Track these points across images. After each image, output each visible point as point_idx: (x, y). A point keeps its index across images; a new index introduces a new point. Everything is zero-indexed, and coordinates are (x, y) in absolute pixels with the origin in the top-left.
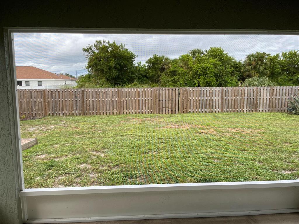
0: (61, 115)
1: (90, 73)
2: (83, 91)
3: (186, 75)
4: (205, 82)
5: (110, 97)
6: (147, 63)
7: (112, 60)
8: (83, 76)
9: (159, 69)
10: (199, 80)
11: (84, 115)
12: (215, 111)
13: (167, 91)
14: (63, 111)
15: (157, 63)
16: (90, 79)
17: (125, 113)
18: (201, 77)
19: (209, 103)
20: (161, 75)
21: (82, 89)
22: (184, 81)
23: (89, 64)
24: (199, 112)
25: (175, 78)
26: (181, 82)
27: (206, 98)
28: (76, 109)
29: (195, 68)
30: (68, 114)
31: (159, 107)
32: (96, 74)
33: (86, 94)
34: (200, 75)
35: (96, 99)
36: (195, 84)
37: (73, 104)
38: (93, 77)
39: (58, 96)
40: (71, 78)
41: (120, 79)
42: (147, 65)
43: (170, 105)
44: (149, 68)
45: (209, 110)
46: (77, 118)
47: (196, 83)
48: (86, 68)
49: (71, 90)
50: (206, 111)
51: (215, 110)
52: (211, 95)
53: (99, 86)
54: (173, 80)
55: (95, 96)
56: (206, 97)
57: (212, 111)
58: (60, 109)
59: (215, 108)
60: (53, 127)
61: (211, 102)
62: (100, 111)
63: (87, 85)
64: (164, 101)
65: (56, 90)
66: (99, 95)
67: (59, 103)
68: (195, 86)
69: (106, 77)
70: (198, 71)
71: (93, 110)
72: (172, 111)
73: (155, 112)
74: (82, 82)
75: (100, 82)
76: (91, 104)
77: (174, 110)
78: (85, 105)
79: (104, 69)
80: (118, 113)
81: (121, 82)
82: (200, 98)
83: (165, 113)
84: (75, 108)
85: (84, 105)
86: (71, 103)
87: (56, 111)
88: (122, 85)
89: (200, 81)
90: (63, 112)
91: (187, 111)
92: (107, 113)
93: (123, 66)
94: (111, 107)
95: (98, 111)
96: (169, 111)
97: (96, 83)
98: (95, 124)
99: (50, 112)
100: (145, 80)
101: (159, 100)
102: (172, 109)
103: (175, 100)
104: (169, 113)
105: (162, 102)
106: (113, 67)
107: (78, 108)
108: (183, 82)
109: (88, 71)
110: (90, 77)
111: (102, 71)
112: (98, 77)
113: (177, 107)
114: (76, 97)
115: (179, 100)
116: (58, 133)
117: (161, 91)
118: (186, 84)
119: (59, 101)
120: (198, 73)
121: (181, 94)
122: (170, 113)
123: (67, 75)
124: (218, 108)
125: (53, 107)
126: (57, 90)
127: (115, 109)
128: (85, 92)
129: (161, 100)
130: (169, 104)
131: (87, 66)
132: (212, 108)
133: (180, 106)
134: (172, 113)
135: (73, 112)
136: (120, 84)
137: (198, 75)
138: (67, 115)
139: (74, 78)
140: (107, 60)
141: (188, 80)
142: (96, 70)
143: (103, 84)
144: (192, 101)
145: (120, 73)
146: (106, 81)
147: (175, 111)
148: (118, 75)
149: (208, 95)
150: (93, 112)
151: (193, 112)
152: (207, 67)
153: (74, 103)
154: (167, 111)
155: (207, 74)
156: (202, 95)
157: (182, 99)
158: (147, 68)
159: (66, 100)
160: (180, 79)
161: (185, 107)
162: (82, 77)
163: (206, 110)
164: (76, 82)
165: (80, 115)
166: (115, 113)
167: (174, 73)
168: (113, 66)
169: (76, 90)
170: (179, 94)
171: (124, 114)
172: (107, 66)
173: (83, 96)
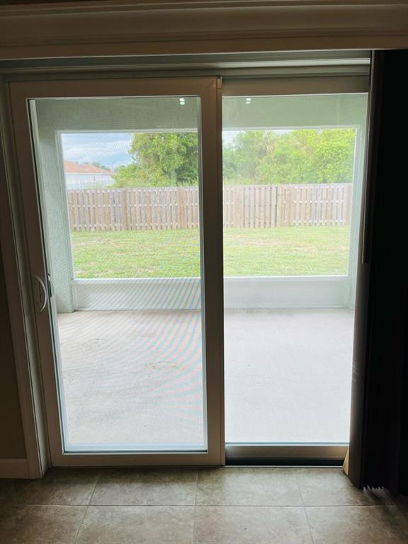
0: (93, 229)
1: (136, 162)
2: (125, 192)
3: (303, 163)
4: (335, 175)
5: (166, 202)
6: (234, 141)
7: (173, 138)
8: (123, 166)
9: (256, 151)
10: (325, 171)
11: (128, 229)
12: (336, 223)
13: (257, 191)
14: (95, 223)
15: (252, 142)
16: (136, 173)
17: (190, 227)
18: (329, 166)
19: (326, 210)
20: (259, 163)
21: (124, 189)
22: (300, 173)
23: (133, 146)
24: (310, 225)
25: (285, 167)
26: (295, 174)
27: (322, 202)
28: (115, 220)
29: (319, 150)
30: (103, 228)
31: (244, 216)
32: (146, 163)
33: (130, 197)
34: (328, 162)
35: (146, 205)
36: (318, 178)
37: (110, 213)
38: (140, 169)
39: (87, 200)
40: (103, 171)
41: (187, 171)
42: (234, 145)
43: (262, 214)
44: (239, 150)
45: (326, 221)
46: (116, 233)
47: (320, 176)
48: (130, 153)
49: (106, 191)
50: (321, 224)
51: (336, 221)
52: (329, 197)
53: (150, 184)
54: (282, 172)
55: (143, 200)
56: (322, 199)
57: (331, 223)
58: (90, 222)
59: (337, 218)
60: (83, 244)
61: (329, 208)
62: (151, 224)
63: (130, 182)
64: (252, 207)
65: (83, 191)
66: (149, 197)
67: (89, 212)
68: (318, 181)
69: (163, 169)
70: (323, 155)
71: (141, 222)
72: (265, 223)
73: (238, 225)
74: (122, 177)
75: (152, 177)
76: (138, 213)
77: (268, 222)
78: (129, 215)
79: (159, 154)
80: (179, 226)
81: (189, 176)
82: (311, 202)
83: (254, 227)
84: (113, 219)
85: (126, 214)
86: (107, 211)
87: (85, 223)
88: (191, 182)
89: (327, 172)
90: (95, 225)
91: (289, 222)
92: (161, 226)
93: (192, 147)
94: (169, 218)
95: (149, 224)
96: (260, 223)
97: (146, 178)
98: (143, 241)
99: (75, 226)
100: (231, 173)
101: (244, 206)
102: (265, 220)
103: (271, 205)
104: (260, 226)
105: (250, 209)
106: (174, 151)
107: (118, 219)
108: (297, 175)
109: (133, 157)
110: (135, 169)
111: (157, 157)
112: (150, 169)
113: (273, 216)
114: (114, 201)
115: (276, 206)
116: (93, 251)
117: (247, 190)
118: (302, 178)
119: (89, 208)
120: (324, 159)
121: (280, 195)
122: (262, 227)
123: (96, 165)
124: (342, 219)
125: (79, 218)
126: (85, 190)
127: (174, 221)
128: (128, 195)
129: (247, 205)
130: (260, 212)
131: (130, 148)
132: (331, 218)
133: (278, 214)
134: (265, 227)
135: (110, 225)
136: (186, 180)
137: (324, 161)
138: (101, 230)
139: (108, 170)
140: (165, 138)
141: (306, 171)
142: (146, 157)
143: (158, 179)
144: (298, 207)
145: (187, 161)
146: (163, 175)
147: (270, 223)
148: (184, 164)
149: (324, 196)
150: (142, 225)
151: (300, 224)
152: (340, 148)
153: (112, 210)
154: (257, 224)
155: (340, 159)
156: (314, 197)
157: (282, 203)
158: (234, 150)
159: (99, 206)
160: (293, 170)
161: (286, 217)
162: (122, 169)
163: (321, 221)
164: (112, 177)
165: (121, 230)
166: (174, 227)
167: (282, 159)
168: (174, 149)
169: (113, 191)
170: (277, 195)
171: (188, 227)
172: (164, 148)
173: (125, 199)
